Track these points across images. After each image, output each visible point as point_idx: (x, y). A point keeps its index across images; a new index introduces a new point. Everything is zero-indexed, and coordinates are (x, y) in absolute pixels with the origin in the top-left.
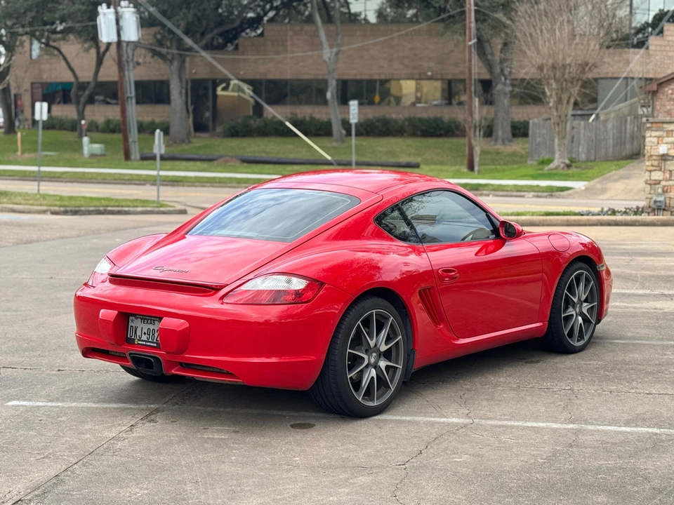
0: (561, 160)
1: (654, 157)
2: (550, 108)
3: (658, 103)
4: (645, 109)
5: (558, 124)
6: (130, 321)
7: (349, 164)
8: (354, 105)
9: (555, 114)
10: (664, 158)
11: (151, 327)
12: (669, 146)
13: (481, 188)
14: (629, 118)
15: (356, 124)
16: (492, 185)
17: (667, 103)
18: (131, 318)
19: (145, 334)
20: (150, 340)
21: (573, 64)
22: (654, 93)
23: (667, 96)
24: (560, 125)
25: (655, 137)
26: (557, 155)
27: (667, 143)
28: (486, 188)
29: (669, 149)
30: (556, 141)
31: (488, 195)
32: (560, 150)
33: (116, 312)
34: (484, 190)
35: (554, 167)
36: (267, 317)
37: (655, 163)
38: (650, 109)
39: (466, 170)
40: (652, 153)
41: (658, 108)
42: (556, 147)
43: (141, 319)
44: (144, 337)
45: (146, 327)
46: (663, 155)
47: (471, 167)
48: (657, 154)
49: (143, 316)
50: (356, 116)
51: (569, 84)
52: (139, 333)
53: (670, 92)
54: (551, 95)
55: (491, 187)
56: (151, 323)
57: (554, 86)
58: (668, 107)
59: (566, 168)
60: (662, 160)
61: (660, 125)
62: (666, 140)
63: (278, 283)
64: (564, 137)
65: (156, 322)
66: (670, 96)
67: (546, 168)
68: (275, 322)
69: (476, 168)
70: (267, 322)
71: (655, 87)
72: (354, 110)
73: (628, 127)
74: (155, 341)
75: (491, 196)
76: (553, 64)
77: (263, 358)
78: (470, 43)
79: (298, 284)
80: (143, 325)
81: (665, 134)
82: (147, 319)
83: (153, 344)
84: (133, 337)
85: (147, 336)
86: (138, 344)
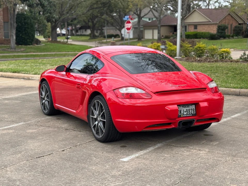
11: (188, 108)
19: (185, 112)
20: (188, 114)
43: (183, 106)
45: (185, 109)
49: (183, 105)
52: (182, 112)
65: (190, 106)
74: (190, 113)
80: (184, 109)
82: (185, 106)
83: (190, 115)
84: (180, 115)
85: (186, 112)
86: (183, 117)
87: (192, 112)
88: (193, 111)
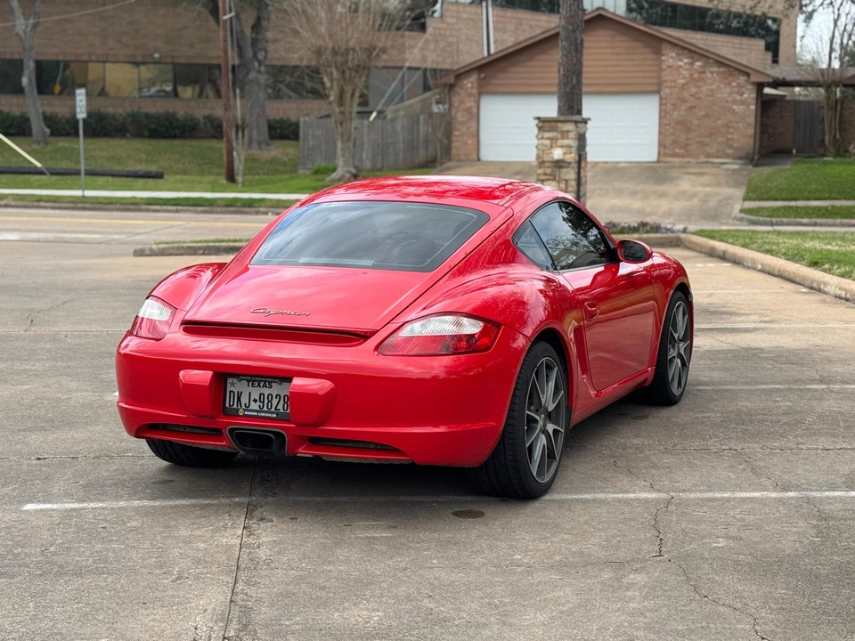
0: (345, 169)
1: (547, 164)
2: (330, 103)
3: (455, 99)
4: (441, 106)
5: (341, 123)
6: (229, 385)
7: (77, 173)
8: (80, 94)
9: (337, 110)
10: (558, 164)
11: (266, 391)
12: (565, 150)
13: (257, 205)
14: (422, 117)
15: (84, 120)
16: (270, 200)
17: (467, 99)
18: (230, 380)
19: (255, 401)
20: (265, 409)
21: (358, 49)
22: (452, 87)
23: (466, 91)
24: (344, 125)
25: (548, 138)
26: (340, 162)
27: (561, 147)
28: (262, 204)
29: (565, 154)
30: (339, 144)
31: (267, 213)
32: (343, 156)
33: (210, 373)
34: (260, 206)
35: (338, 177)
36: (434, 372)
37: (549, 171)
38: (447, 106)
39: (225, 181)
40: (545, 159)
41: (456, 104)
42: (339, 151)
43: (248, 381)
44: (254, 406)
45: (256, 391)
46: (558, 161)
47: (231, 178)
48: (550, 159)
50: (84, 109)
51: (353, 73)
52: (244, 400)
53: (470, 85)
54: (332, 86)
55: (269, 203)
56: (265, 386)
57: (335, 74)
58: (468, 105)
59: (352, 179)
60: (556, 167)
61: (554, 124)
62: (560, 142)
63: (445, 326)
64: (348, 140)
65: (273, 384)
66: (469, 90)
67: (328, 179)
68: (444, 379)
69: (239, 179)
70: (435, 378)
71: (451, 80)
72: (81, 101)
73: (421, 128)
74: (273, 410)
75: (270, 214)
76: (334, 48)
77: (428, 428)
78: (225, 18)
79: (471, 327)
80: (251, 389)
81: (559, 135)
82: (258, 381)
83: (270, 415)
84: (235, 406)
85: (258, 403)
86: (245, 416)
87: (280, 407)
88: (282, 402)
